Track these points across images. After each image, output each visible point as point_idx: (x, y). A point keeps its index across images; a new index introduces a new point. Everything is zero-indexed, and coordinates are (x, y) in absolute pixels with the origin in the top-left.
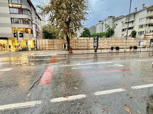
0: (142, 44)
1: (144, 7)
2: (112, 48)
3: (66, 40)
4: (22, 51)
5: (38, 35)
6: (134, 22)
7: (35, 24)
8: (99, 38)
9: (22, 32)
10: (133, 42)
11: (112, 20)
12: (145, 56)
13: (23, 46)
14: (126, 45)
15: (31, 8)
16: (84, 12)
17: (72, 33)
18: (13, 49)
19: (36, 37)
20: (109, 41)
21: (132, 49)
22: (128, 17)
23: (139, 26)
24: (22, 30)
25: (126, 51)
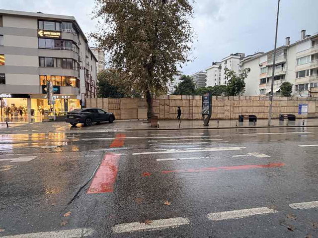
0: (305, 109)
1: (304, 36)
2: (241, 119)
3: (145, 100)
4: (56, 121)
5: (90, 89)
6: (285, 66)
7: (85, 69)
8: (214, 98)
9: (58, 83)
10: (286, 105)
11: (238, 60)
12: (313, 136)
13: (58, 110)
14: (270, 112)
15: (78, 38)
16: (182, 45)
17: (158, 87)
18: (38, 117)
19: (86, 94)
20: (234, 104)
21: (285, 122)
22: (273, 55)
23: (297, 73)
24: (58, 79)
25: (271, 124)
